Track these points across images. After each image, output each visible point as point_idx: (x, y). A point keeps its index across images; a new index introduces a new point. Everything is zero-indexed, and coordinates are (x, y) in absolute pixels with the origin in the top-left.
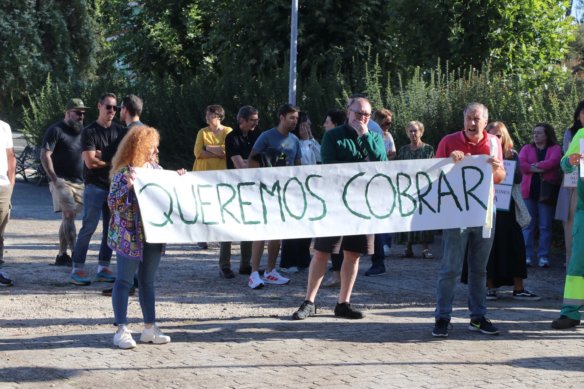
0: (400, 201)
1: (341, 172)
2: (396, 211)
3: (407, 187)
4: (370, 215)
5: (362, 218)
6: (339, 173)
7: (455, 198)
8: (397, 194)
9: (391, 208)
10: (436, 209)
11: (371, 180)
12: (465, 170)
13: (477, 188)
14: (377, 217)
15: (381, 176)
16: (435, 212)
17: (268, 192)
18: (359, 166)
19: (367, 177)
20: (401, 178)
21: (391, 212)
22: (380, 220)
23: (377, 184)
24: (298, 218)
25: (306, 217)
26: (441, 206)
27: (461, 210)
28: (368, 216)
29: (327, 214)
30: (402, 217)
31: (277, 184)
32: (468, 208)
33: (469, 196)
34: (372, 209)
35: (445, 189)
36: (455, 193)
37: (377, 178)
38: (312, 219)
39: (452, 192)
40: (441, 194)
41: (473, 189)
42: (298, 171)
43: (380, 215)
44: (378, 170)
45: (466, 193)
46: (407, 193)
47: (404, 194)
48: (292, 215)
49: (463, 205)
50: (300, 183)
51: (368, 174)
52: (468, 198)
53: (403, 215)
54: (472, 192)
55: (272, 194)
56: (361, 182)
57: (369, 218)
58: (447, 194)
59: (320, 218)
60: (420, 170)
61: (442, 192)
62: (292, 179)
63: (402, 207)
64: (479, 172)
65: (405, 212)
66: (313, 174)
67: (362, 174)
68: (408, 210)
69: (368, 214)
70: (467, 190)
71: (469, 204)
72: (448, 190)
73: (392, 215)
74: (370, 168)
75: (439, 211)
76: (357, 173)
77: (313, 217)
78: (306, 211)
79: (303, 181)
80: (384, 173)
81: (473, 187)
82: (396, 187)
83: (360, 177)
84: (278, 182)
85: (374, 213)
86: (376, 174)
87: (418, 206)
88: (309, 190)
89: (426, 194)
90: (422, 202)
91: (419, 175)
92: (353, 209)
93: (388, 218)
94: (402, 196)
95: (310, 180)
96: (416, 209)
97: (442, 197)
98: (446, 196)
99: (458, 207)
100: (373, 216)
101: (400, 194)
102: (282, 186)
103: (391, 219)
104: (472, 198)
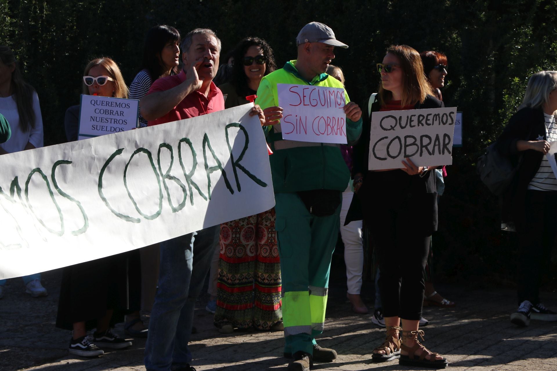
0: (166, 188)
1: (96, 151)
2: (166, 204)
3: (170, 164)
4: (139, 216)
6: (94, 153)
7: (224, 174)
8: (161, 178)
9: (159, 201)
10: (207, 194)
11: (130, 161)
13: (244, 156)
14: (146, 218)
15: (142, 152)
16: (206, 199)
17: (7, 197)
20: (162, 152)
21: (161, 207)
22: (150, 221)
23: (136, 165)
27: (232, 192)
28: (136, 218)
29: (89, 222)
30: (174, 213)
31: (15, 183)
32: (239, 190)
33: (237, 169)
34: (138, 206)
35: (211, 161)
36: (223, 166)
37: (137, 155)
38: (76, 233)
39: (219, 165)
40: (209, 170)
41: (241, 158)
43: (148, 214)
45: (234, 166)
46: (171, 173)
47: (169, 176)
48: (50, 230)
49: (233, 184)
50: (45, 177)
51: (126, 150)
52: (237, 173)
53: (175, 210)
54: (240, 163)
55: (12, 200)
56: (118, 164)
57: (138, 221)
58: (215, 168)
59: (84, 230)
61: (209, 166)
62: (34, 171)
63: (171, 198)
64: (242, 131)
65: (175, 204)
67: (119, 152)
68: (178, 201)
69: (136, 215)
71: (240, 181)
72: (215, 163)
73: (162, 212)
74: (129, 141)
75: (210, 197)
79: (48, 172)
80: (144, 147)
81: (239, 155)
82: (157, 166)
83: (117, 157)
84: (16, 178)
85: (142, 212)
87: (188, 193)
88: (56, 187)
89: (192, 173)
90: (191, 185)
91: (182, 143)
92: (116, 210)
93: (160, 216)
94: (167, 180)
95: (57, 169)
96: (187, 197)
97: (211, 175)
98: (215, 173)
99: (228, 188)
100: (142, 217)
101: (163, 177)
102: (23, 185)
103: (163, 219)
104: (241, 171)
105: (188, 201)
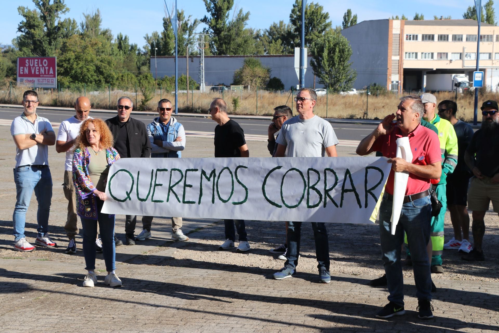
0: (308, 194)
1: (263, 164)
2: (304, 203)
3: (316, 181)
4: (282, 204)
5: (275, 207)
6: (261, 165)
7: (357, 195)
8: (307, 188)
9: (300, 199)
10: (339, 204)
11: (286, 173)
12: (368, 170)
13: (377, 188)
14: (287, 206)
15: (295, 171)
16: (337, 206)
17: (207, 177)
18: (278, 160)
19: (283, 171)
20: (311, 173)
21: (300, 203)
22: (289, 209)
23: (291, 176)
24: (224, 201)
25: (231, 201)
26: (343, 201)
27: (360, 207)
28: (280, 205)
29: (247, 200)
30: (308, 209)
31: (214, 172)
32: (366, 206)
33: (369, 194)
34: (284, 199)
35: (348, 186)
36: (357, 191)
37: (291, 172)
38: (235, 204)
39: (354, 190)
40: (344, 191)
41: (373, 188)
42: (230, 162)
43: (289, 205)
44: (292, 164)
45: (367, 192)
46: (316, 187)
47: (313, 188)
48: (220, 198)
49: (363, 203)
50: (231, 173)
51: (284, 168)
52: (368, 197)
53: (309, 207)
54: (372, 191)
55: (209, 179)
56: (278, 174)
57: (280, 207)
58: (350, 191)
59: (241, 203)
60: (328, 167)
61: (345, 188)
62: (225, 168)
63: (310, 200)
64: (380, 173)
65: (311, 204)
66: (241, 165)
67: (279, 167)
68: (314, 203)
69: (280, 203)
70: (368, 189)
71: (368, 202)
72: (350, 188)
73: (300, 205)
74: (286, 163)
75: (341, 206)
76: (276, 166)
77: (236, 201)
78: (232, 196)
79: (233, 171)
80: (297, 168)
81: (373, 186)
82: (307, 181)
83: (277, 170)
84: (215, 170)
85: (285, 202)
86: (291, 168)
87: (323, 200)
88: (237, 178)
89: (331, 189)
90: (327, 196)
91: (327, 171)
92: (268, 198)
93: (297, 208)
94: (310, 190)
95: (239, 170)
96: (321, 202)
97: (345, 194)
98: (348, 193)
99: (358, 204)
100: (284, 205)
101: (309, 188)
102: (217, 174)
103: (299, 210)
104: (371, 196)
105: (321, 204)
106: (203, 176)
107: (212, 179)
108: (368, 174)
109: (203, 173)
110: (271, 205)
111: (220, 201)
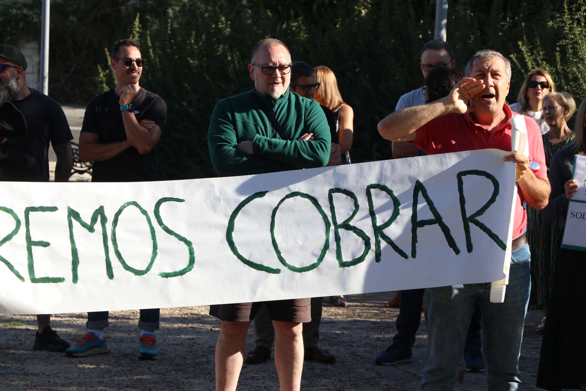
0: (338, 239)
1: (221, 192)
2: (330, 257)
3: (351, 213)
4: (279, 266)
5: (264, 273)
6: (218, 194)
7: (446, 230)
8: (332, 227)
9: (320, 252)
10: (408, 252)
11: (279, 204)
12: (463, 177)
13: (487, 211)
14: (293, 269)
15: (299, 197)
16: (406, 257)
17: (84, 225)
19: (270, 200)
20: (337, 198)
21: (321, 259)
22: (298, 274)
23: (291, 210)
24: (140, 273)
25: (155, 270)
26: (417, 245)
27: (457, 251)
28: (274, 267)
29: (195, 265)
30: (342, 268)
31: (99, 212)
32: (470, 248)
33: (472, 225)
34: (283, 255)
35: (424, 213)
36: (444, 221)
37: (291, 200)
38: (166, 275)
39: (438, 219)
40: (417, 224)
41: (480, 212)
42: (139, 191)
43: (298, 266)
44: (291, 185)
45: (467, 221)
46: (352, 223)
47: (346, 226)
48: (127, 268)
49: (461, 243)
50: (144, 212)
51: (272, 194)
53: (344, 264)
54: (478, 218)
55: (91, 229)
56: (260, 208)
57: (277, 271)
58: (429, 222)
59: (182, 273)
60: (374, 182)
61: (419, 219)
62: (129, 204)
63: (342, 250)
64: (490, 181)
65: (346, 258)
66: (167, 196)
67: (260, 194)
68: (353, 255)
69: (275, 264)
70: (468, 215)
71: (473, 241)
72: (431, 216)
73: (322, 265)
75: (414, 255)
77: (169, 270)
78: (157, 259)
79: (150, 209)
80: (304, 192)
81: (479, 208)
82: (329, 214)
83: (256, 200)
84: (101, 208)
85: (287, 262)
87: (373, 247)
88: (160, 223)
89: (387, 224)
90: (380, 238)
91: (373, 191)
92: (246, 256)
93: (315, 270)
94: (341, 231)
95: (163, 206)
96: (370, 252)
97: (419, 229)
98: (427, 227)
99: (451, 247)
100: (286, 268)
101: (337, 227)
102: (110, 217)
103: (320, 273)
104: (478, 228)
105: (371, 256)
106: (74, 221)
107: (98, 226)
108: (464, 186)
109: (73, 214)
110: (254, 271)
111: (128, 272)
